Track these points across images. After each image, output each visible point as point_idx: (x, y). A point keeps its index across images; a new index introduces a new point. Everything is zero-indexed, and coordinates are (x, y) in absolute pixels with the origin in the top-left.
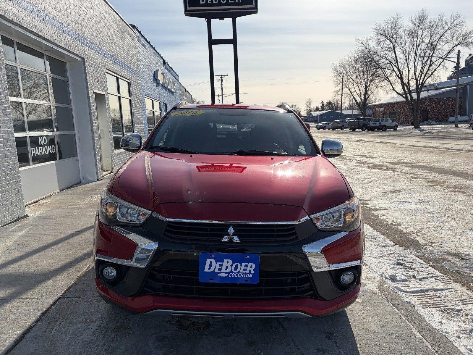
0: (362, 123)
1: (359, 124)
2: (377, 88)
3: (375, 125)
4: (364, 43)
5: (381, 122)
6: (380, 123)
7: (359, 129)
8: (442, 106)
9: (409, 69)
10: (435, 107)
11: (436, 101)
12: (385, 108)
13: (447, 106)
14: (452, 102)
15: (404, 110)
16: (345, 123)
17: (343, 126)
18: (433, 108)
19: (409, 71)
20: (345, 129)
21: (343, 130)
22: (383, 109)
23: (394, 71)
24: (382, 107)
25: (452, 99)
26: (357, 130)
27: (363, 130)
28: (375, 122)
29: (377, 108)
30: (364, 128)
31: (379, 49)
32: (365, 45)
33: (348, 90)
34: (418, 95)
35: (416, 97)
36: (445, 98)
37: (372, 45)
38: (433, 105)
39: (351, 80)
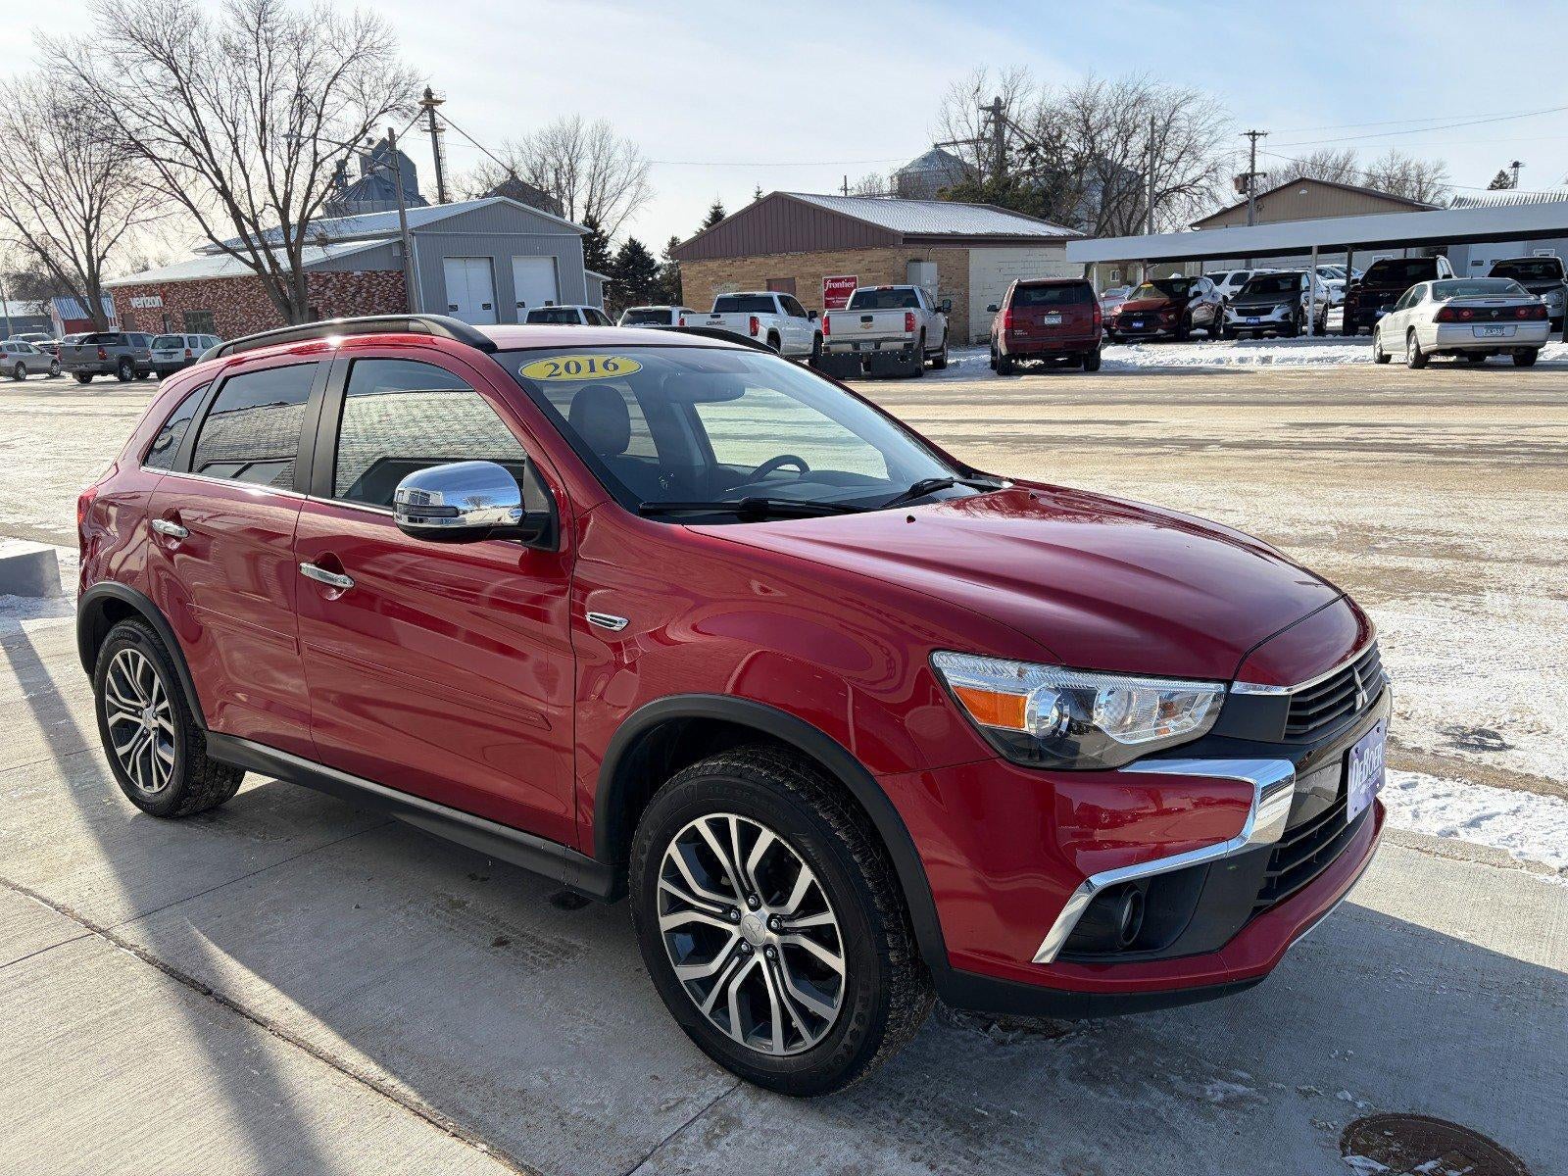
0: (114, 352)
1: (105, 358)
2: (127, 224)
3: (171, 360)
4: (73, 57)
5: (192, 350)
6: (187, 351)
7: (104, 374)
8: (354, 295)
9: (247, 172)
10: (334, 299)
11: (335, 280)
12: (164, 297)
13: (366, 298)
14: (380, 284)
15: (238, 307)
16: (28, 354)
17: (20, 364)
18: (331, 304)
19: (247, 177)
20: (28, 377)
21: (24, 380)
22: (156, 301)
23: (203, 171)
24: (154, 295)
25: (378, 276)
26: (96, 378)
27: (123, 379)
28: (169, 350)
29: (133, 296)
30: (127, 372)
31: (125, 85)
32: (78, 64)
33: (16, 227)
34: (294, 257)
35: (289, 265)
36: (359, 273)
37: (102, 68)
38: (329, 293)
39: (22, 189)
